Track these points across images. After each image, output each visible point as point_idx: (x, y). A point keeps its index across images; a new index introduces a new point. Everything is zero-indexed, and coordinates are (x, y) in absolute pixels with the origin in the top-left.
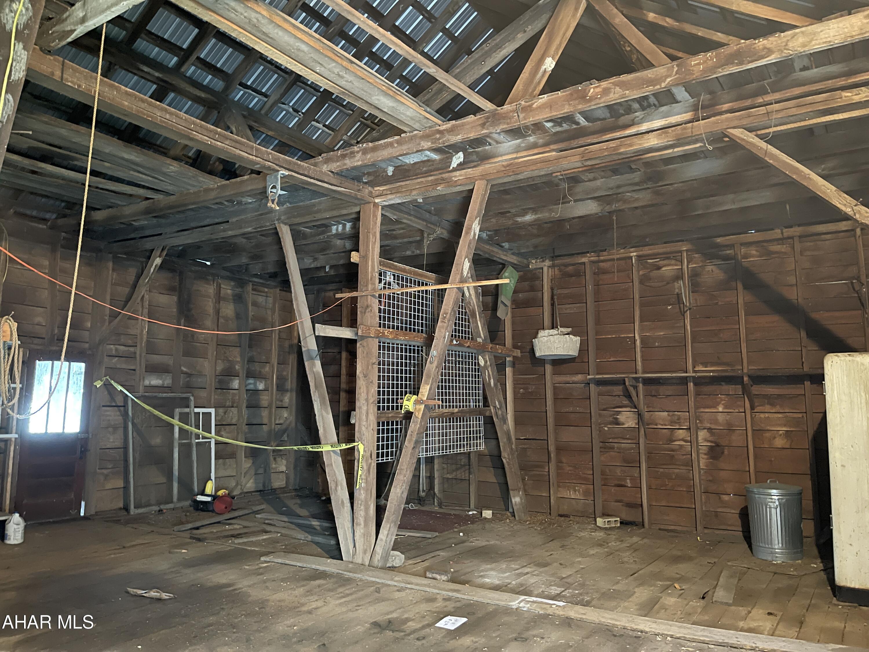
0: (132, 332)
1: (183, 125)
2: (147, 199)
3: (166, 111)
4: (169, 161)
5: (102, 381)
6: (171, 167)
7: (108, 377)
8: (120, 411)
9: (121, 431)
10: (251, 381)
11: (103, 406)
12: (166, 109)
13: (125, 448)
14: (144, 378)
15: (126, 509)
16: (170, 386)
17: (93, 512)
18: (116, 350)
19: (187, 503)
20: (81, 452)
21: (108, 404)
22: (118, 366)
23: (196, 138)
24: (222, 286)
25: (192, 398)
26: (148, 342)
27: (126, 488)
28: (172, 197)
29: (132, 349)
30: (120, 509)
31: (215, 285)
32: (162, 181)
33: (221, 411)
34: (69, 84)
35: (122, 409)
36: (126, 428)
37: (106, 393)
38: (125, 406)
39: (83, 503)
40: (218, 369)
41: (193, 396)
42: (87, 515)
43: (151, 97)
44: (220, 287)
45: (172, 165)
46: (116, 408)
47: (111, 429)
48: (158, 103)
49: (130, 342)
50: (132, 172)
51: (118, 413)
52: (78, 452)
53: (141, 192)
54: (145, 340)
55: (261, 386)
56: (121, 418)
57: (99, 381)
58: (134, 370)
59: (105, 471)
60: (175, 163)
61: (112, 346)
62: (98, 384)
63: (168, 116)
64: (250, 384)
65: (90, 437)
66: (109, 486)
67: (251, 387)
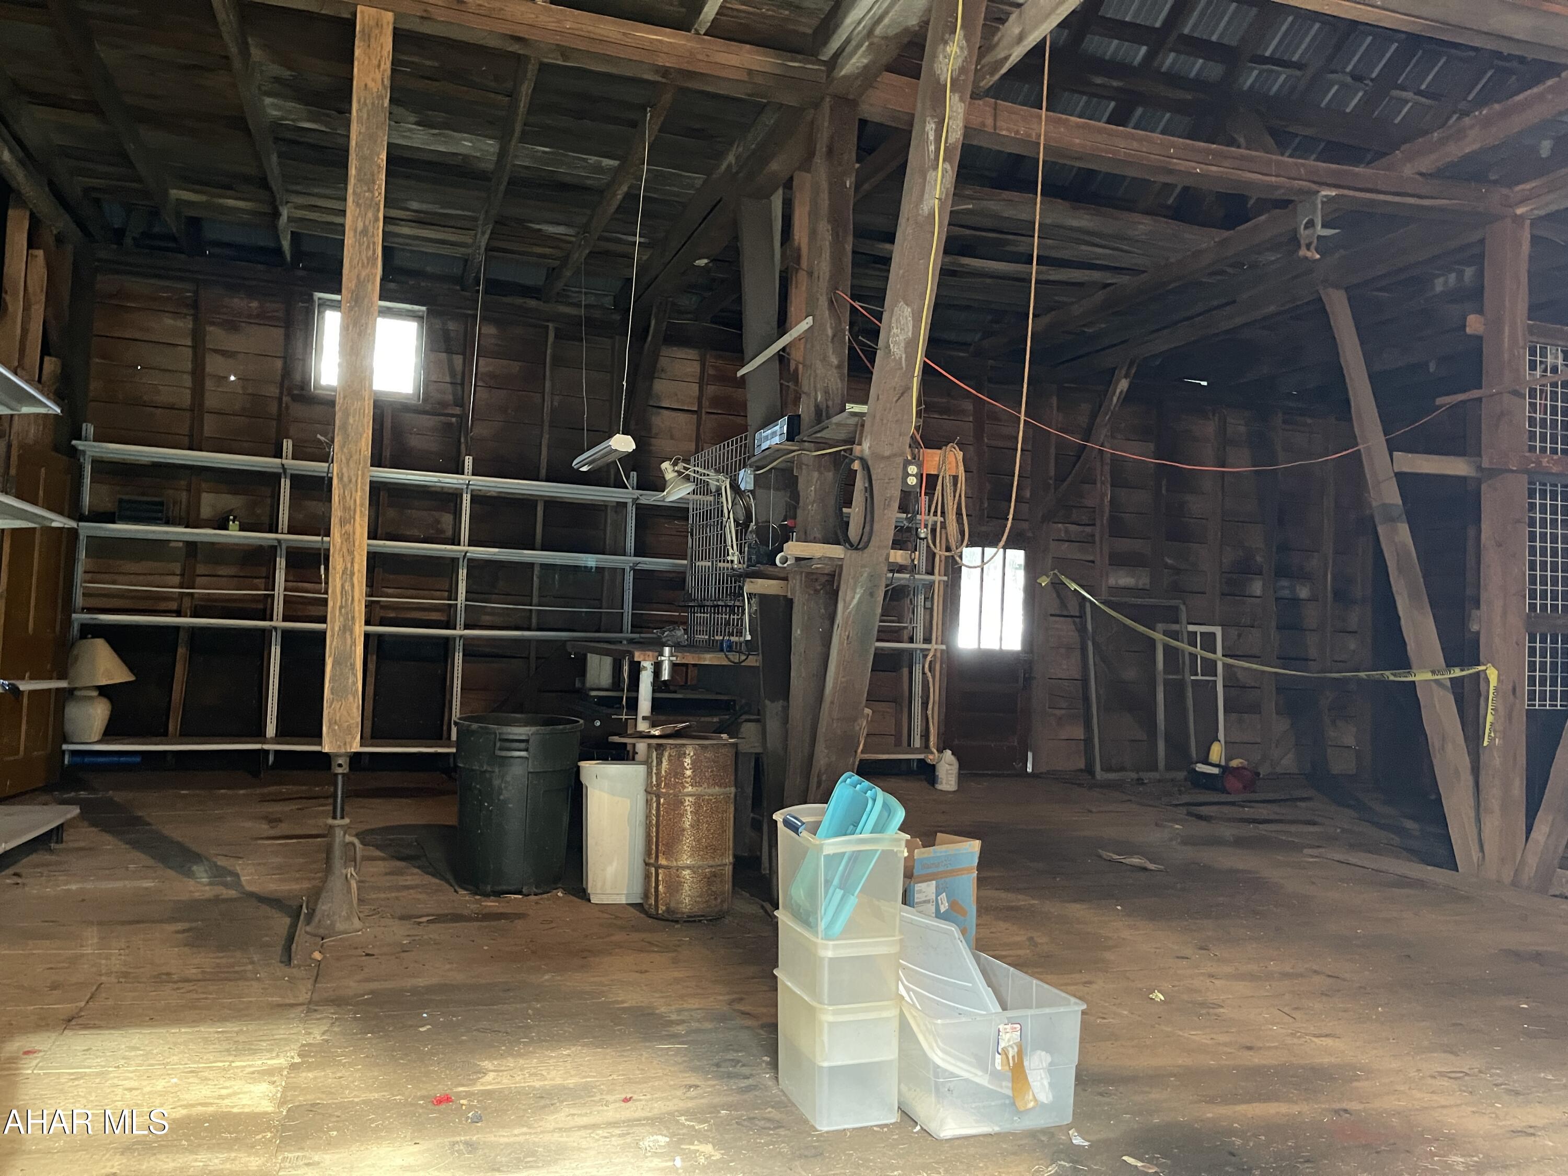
0: (1089, 502)
1: (1158, 152)
2: (1106, 286)
3: (1133, 138)
4: (1136, 217)
5: (1048, 577)
6: (1141, 226)
7: (1056, 571)
8: (1074, 623)
9: (1077, 654)
10: (1285, 583)
11: (1052, 615)
12: (1133, 134)
13: (1085, 681)
14: (1107, 575)
15: (1089, 770)
16: (1148, 587)
17: (1044, 769)
18: (1067, 531)
19: (1181, 775)
20: (1025, 679)
21: (1058, 612)
22: (1070, 556)
23: (1177, 168)
24: (1229, 420)
25: (1183, 608)
26: (1112, 518)
27: (1088, 741)
28: (1142, 276)
29: (1088, 529)
30: (1081, 770)
31: (1216, 419)
32: (1126, 251)
33: (1234, 632)
34: (1004, 133)
35: (1077, 620)
36: (1084, 650)
37: (1055, 595)
38: (1082, 616)
39: (1030, 755)
40: (1224, 561)
41: (1184, 604)
42: (1036, 771)
43: (1108, 122)
44: (1225, 422)
45: (1142, 223)
46: (1069, 619)
47: (1063, 651)
48: (1121, 128)
49: (1084, 518)
50: (1083, 247)
51: (1073, 627)
52: (1021, 680)
53: (1096, 275)
54: (1107, 515)
55: (1304, 593)
56: (1076, 634)
57: (1044, 577)
58: (1093, 562)
59: (1058, 712)
60: (1147, 220)
61: (1060, 525)
62: (1044, 581)
63: (1135, 145)
64: (1283, 588)
65: (1036, 658)
66: (1064, 735)
67: (1286, 593)
